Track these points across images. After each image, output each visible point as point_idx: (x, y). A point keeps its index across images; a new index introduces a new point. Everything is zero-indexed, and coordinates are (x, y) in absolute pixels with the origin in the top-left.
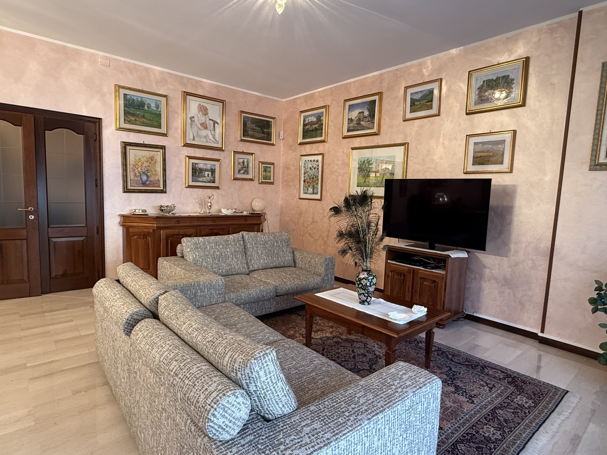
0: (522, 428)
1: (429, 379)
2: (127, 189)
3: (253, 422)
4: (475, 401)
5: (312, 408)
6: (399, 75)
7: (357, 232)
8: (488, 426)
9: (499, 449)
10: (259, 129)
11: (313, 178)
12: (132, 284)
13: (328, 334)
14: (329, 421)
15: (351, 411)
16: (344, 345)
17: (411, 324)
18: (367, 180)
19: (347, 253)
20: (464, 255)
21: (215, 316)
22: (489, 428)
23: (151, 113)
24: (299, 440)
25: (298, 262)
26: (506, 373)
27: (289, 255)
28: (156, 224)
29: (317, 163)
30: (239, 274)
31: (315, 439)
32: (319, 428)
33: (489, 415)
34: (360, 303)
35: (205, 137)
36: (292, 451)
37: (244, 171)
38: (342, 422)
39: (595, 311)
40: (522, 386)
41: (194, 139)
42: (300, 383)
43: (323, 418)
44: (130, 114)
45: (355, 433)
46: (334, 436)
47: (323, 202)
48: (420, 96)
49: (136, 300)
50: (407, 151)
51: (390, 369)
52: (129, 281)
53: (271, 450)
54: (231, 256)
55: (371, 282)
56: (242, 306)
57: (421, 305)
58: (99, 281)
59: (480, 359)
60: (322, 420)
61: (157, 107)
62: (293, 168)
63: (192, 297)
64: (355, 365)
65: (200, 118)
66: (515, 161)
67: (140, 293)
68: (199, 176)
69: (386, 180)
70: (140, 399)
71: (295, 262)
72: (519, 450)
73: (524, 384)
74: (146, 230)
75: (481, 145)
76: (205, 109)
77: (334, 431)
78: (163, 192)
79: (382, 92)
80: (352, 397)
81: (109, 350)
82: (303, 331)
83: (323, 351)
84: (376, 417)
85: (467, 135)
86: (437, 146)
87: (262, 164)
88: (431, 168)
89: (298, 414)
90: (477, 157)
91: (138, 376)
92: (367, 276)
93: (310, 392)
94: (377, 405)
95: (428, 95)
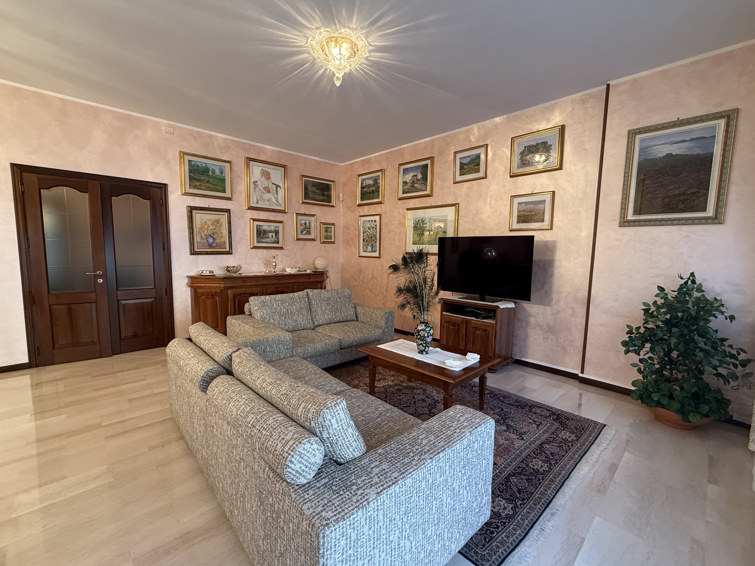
0: (566, 459)
1: (483, 419)
2: (194, 251)
3: (327, 466)
4: (525, 438)
5: (380, 451)
6: (449, 141)
7: (415, 287)
8: (536, 459)
9: (547, 480)
10: (320, 192)
11: (372, 237)
12: (205, 343)
13: (390, 382)
14: (396, 461)
15: (415, 452)
16: (405, 392)
17: (466, 370)
18: (421, 238)
19: (405, 307)
20: (511, 305)
21: (284, 369)
22: (537, 461)
23: (216, 178)
24: (369, 481)
25: (361, 316)
26: (552, 411)
27: (352, 310)
28: (223, 284)
29: (375, 223)
30: (305, 329)
31: (384, 479)
32: (387, 469)
33: (537, 450)
34: (419, 353)
35: (268, 200)
36: (364, 490)
37: (306, 232)
38: (407, 461)
39: (627, 352)
40: (566, 422)
41: (257, 203)
42: (367, 428)
43: (390, 460)
44: (195, 179)
45: (420, 471)
46: (400, 475)
47: (381, 259)
48: (468, 161)
49: (209, 358)
50: (458, 211)
51: (449, 412)
52: (201, 340)
53: (345, 491)
54: (297, 312)
55: (428, 333)
56: (309, 359)
57: (474, 353)
58: (172, 341)
59: (528, 400)
60: (389, 461)
61: (222, 172)
62: (352, 228)
63: (261, 352)
64: (416, 410)
65: (263, 183)
66: (555, 219)
67: (213, 351)
68: (264, 238)
69: (439, 238)
70: (217, 450)
71: (357, 317)
72: (564, 479)
73: (568, 420)
74: (214, 290)
75: (524, 205)
76: (268, 173)
77: (401, 471)
78: (229, 253)
79: (434, 157)
80: (415, 439)
81: (184, 406)
82: (367, 380)
83: (386, 398)
84: (438, 456)
85: (511, 196)
86: (485, 206)
87: (323, 225)
88: (480, 226)
89: (367, 457)
90: (520, 216)
91: (215, 430)
92: (425, 328)
93: (377, 436)
94: (438, 445)
95: (475, 159)
